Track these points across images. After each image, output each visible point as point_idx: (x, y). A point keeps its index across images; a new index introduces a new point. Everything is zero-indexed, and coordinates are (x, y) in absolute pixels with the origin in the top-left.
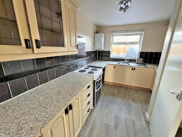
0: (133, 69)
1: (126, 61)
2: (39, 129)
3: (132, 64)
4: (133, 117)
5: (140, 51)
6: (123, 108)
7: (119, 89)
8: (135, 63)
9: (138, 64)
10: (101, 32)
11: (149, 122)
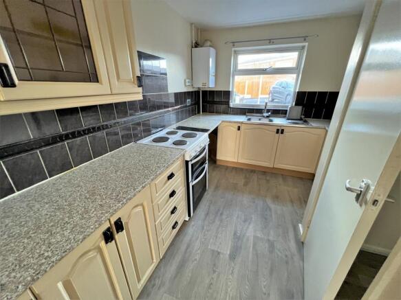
0: (280, 131)
1: (265, 114)
2: (20, 287)
3: (279, 121)
4: (272, 233)
5: (297, 90)
6: (253, 216)
7: (248, 176)
8: (284, 117)
9: (290, 121)
10: (209, 43)
11: (303, 243)
